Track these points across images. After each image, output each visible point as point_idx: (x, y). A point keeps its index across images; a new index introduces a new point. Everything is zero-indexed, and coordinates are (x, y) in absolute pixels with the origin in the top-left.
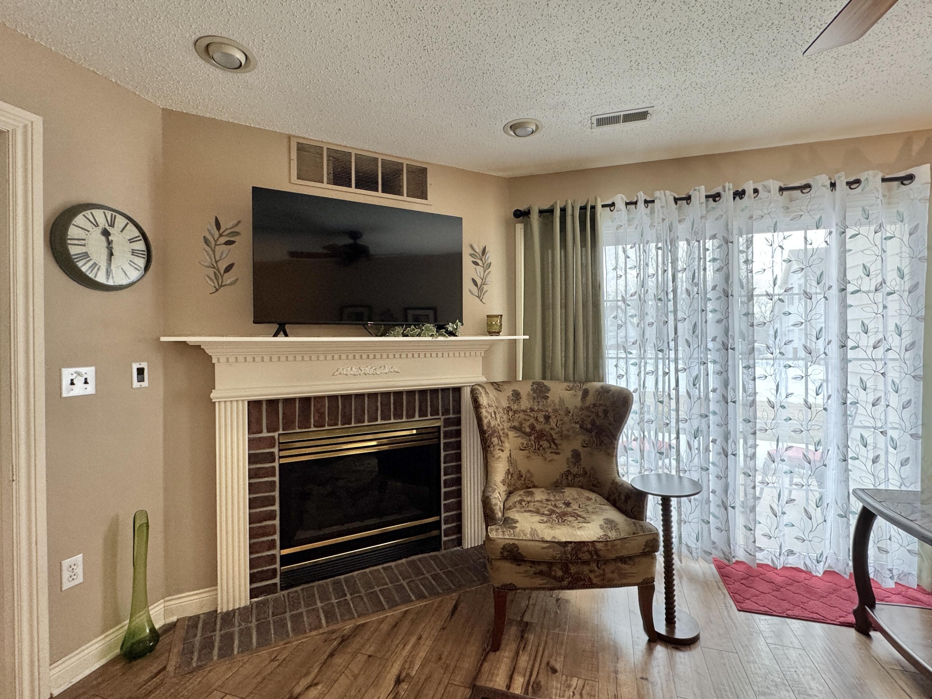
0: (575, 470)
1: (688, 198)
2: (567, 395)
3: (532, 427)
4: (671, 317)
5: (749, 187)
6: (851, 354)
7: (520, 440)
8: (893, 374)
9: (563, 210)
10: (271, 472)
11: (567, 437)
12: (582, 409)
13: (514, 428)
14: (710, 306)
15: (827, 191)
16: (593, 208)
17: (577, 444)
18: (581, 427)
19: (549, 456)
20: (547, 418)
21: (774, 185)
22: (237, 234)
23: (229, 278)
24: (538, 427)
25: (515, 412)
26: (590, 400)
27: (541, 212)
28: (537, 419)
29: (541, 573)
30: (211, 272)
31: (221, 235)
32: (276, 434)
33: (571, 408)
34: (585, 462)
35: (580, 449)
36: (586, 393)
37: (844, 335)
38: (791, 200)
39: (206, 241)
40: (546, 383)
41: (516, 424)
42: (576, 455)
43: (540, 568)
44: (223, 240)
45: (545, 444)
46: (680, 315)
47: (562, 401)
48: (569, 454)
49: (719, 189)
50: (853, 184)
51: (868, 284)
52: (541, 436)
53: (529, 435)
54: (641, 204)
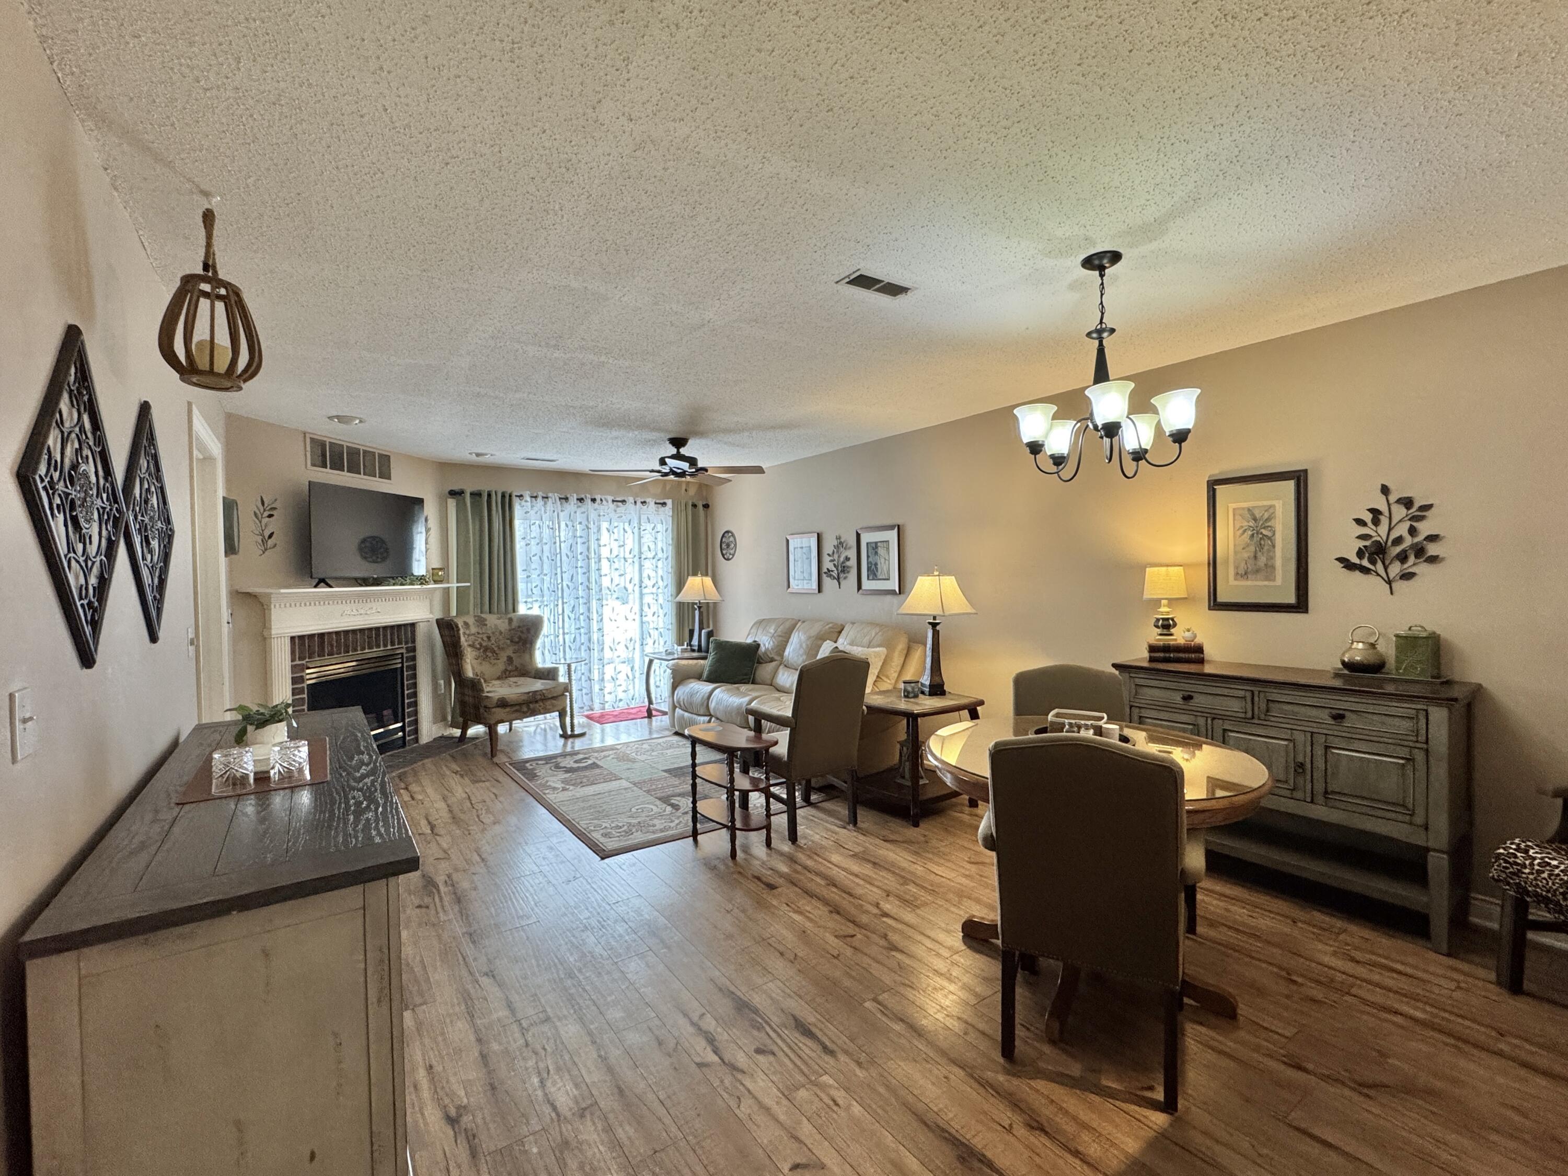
0: (510, 668)
1: (566, 499)
2: (498, 622)
3: (481, 644)
4: (559, 570)
5: (598, 497)
6: (645, 591)
7: (474, 653)
8: (661, 601)
9: (489, 495)
10: (301, 691)
11: (503, 649)
12: (510, 630)
13: (470, 645)
14: (579, 565)
15: (633, 506)
16: (510, 496)
17: (509, 652)
18: (512, 641)
19: (493, 661)
20: (489, 638)
21: (610, 498)
22: (275, 509)
23: (270, 542)
24: (484, 644)
25: (469, 635)
26: (515, 624)
27: (471, 494)
28: (482, 639)
29: (516, 711)
30: (259, 539)
31: (265, 510)
32: (304, 662)
33: (503, 630)
34: (517, 662)
35: (512, 655)
36: (510, 620)
37: (641, 581)
38: (618, 506)
39: (255, 514)
40: (483, 615)
41: (471, 643)
42: (510, 659)
43: (515, 708)
44: (266, 514)
45: (490, 654)
46: (564, 570)
47: (496, 625)
48: (505, 659)
49: (583, 496)
50: (644, 503)
51: (651, 555)
52: (486, 649)
53: (479, 649)
54: (539, 499)
